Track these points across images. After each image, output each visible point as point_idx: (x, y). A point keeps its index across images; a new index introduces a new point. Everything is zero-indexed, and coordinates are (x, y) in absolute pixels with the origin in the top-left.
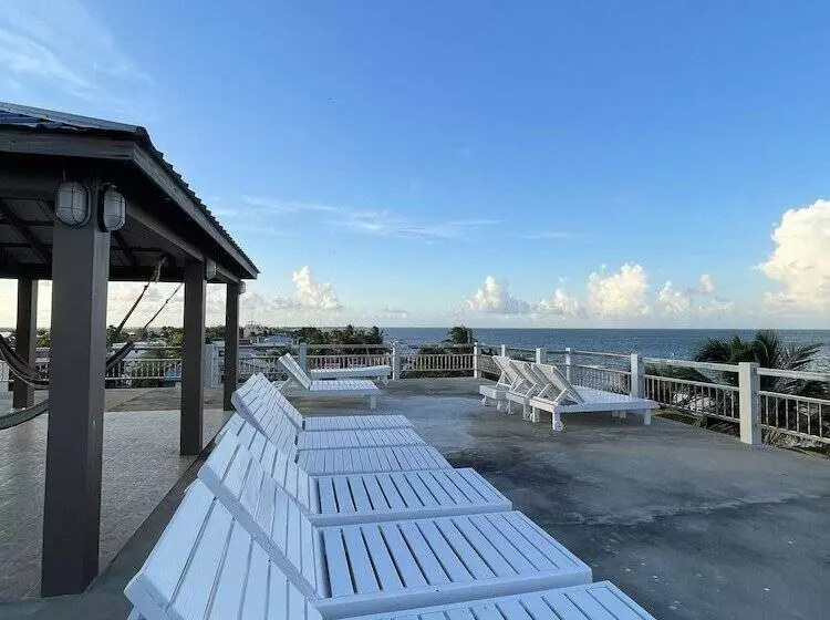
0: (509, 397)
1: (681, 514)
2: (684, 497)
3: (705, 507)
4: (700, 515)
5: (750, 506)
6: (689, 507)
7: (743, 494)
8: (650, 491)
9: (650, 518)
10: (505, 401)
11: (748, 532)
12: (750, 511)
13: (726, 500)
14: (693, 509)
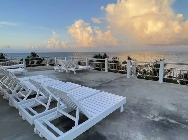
0: (62, 69)
1: (102, 84)
2: (102, 81)
3: (105, 82)
4: (105, 83)
5: (110, 81)
6: (103, 83)
7: (109, 79)
8: (96, 81)
9: (98, 85)
10: (61, 70)
11: (112, 84)
12: (111, 82)
13: (107, 81)
14: (104, 83)
